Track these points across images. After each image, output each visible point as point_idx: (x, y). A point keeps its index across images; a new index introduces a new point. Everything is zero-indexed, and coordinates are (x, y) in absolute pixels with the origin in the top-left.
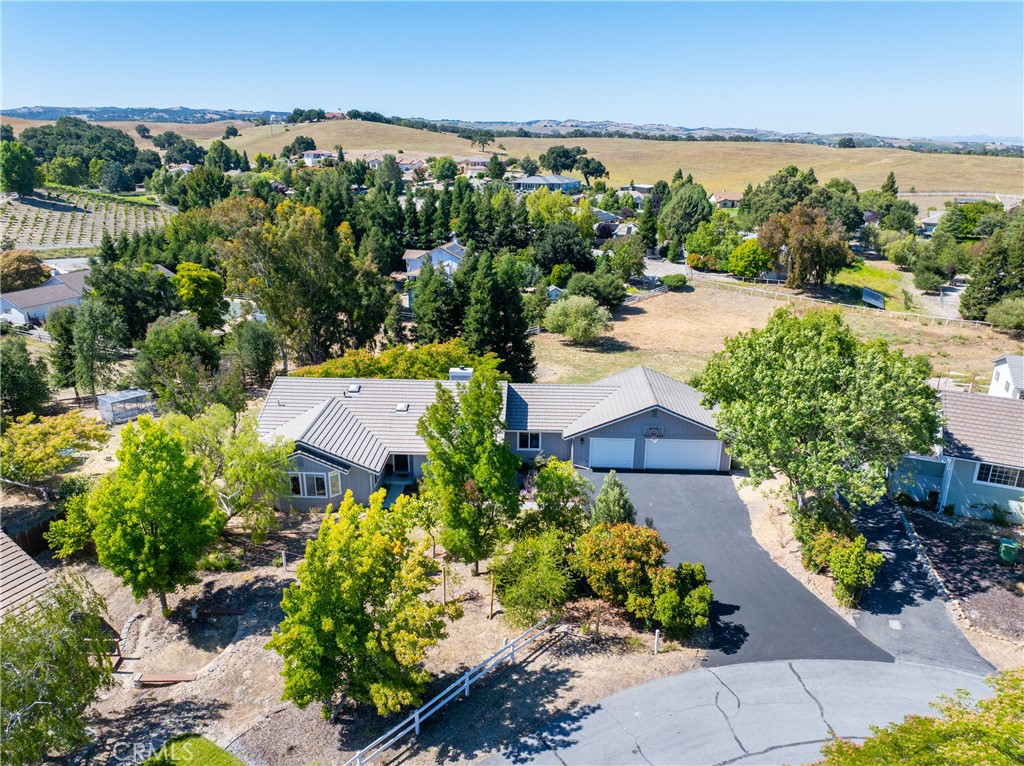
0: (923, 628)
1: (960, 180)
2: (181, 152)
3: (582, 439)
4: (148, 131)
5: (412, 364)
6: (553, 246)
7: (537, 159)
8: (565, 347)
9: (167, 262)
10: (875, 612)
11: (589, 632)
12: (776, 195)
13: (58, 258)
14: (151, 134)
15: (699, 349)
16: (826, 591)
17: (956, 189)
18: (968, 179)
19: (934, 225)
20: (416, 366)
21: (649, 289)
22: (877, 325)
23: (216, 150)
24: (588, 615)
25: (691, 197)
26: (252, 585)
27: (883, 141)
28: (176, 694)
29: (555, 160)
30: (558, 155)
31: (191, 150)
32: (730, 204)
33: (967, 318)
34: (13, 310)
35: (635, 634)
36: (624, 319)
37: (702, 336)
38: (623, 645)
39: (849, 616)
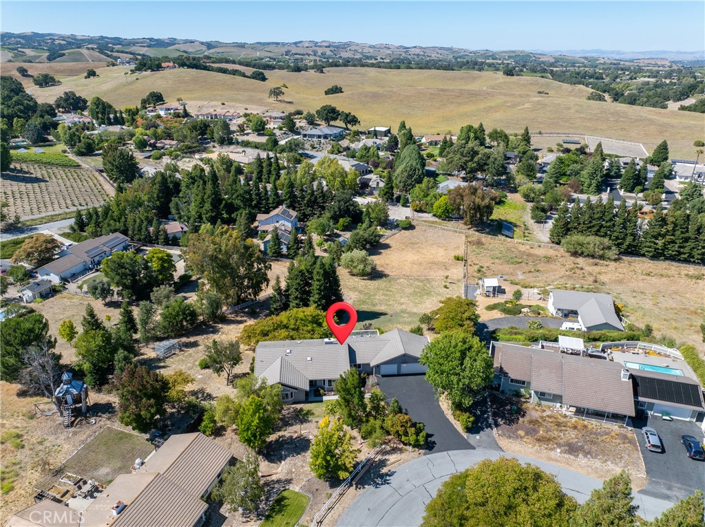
0: (485, 438)
1: (567, 124)
2: (66, 101)
3: (378, 366)
4: (26, 71)
5: (297, 320)
6: (339, 208)
7: (315, 113)
8: (352, 277)
9: (121, 229)
10: (472, 434)
11: (391, 447)
12: (458, 156)
13: (46, 223)
14: (29, 73)
15: (419, 274)
16: (459, 427)
17: (564, 132)
18: (572, 123)
19: (548, 164)
20: (298, 322)
21: (391, 229)
22: (508, 249)
23: (95, 103)
24: (390, 441)
25: (412, 165)
26: (279, 439)
27: (534, 56)
28: (274, 478)
29: (327, 115)
30: (328, 112)
31: (73, 99)
32: (434, 143)
33: (553, 242)
34: (51, 274)
35: (404, 447)
36: (380, 253)
37: (420, 264)
38: (401, 450)
39: (465, 435)
